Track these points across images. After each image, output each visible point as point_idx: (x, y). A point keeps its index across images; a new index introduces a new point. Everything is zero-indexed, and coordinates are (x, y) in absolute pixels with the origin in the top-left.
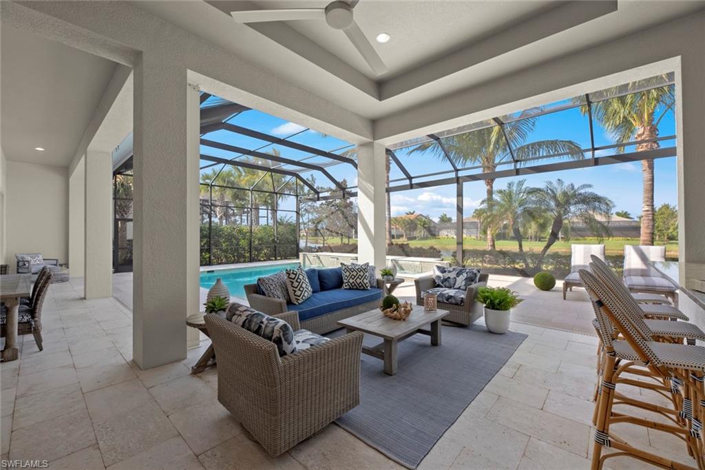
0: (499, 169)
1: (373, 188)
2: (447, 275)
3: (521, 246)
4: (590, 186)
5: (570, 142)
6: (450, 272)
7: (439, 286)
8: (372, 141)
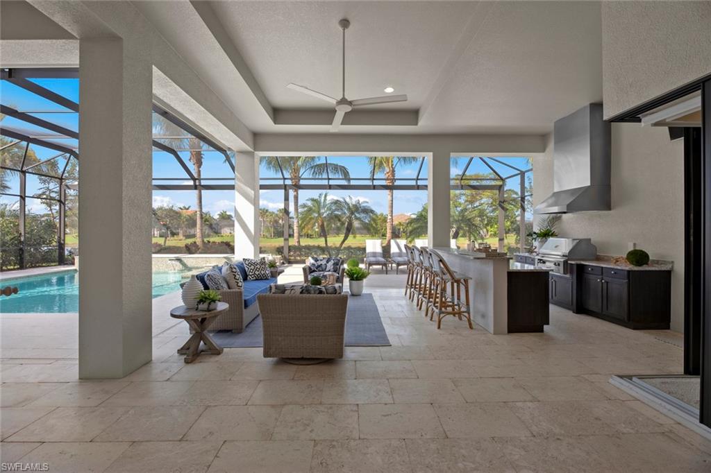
0: (302, 182)
1: (253, 192)
2: (319, 263)
3: (326, 241)
4: (367, 202)
5: (343, 167)
6: (321, 260)
7: (314, 271)
8: (253, 150)
